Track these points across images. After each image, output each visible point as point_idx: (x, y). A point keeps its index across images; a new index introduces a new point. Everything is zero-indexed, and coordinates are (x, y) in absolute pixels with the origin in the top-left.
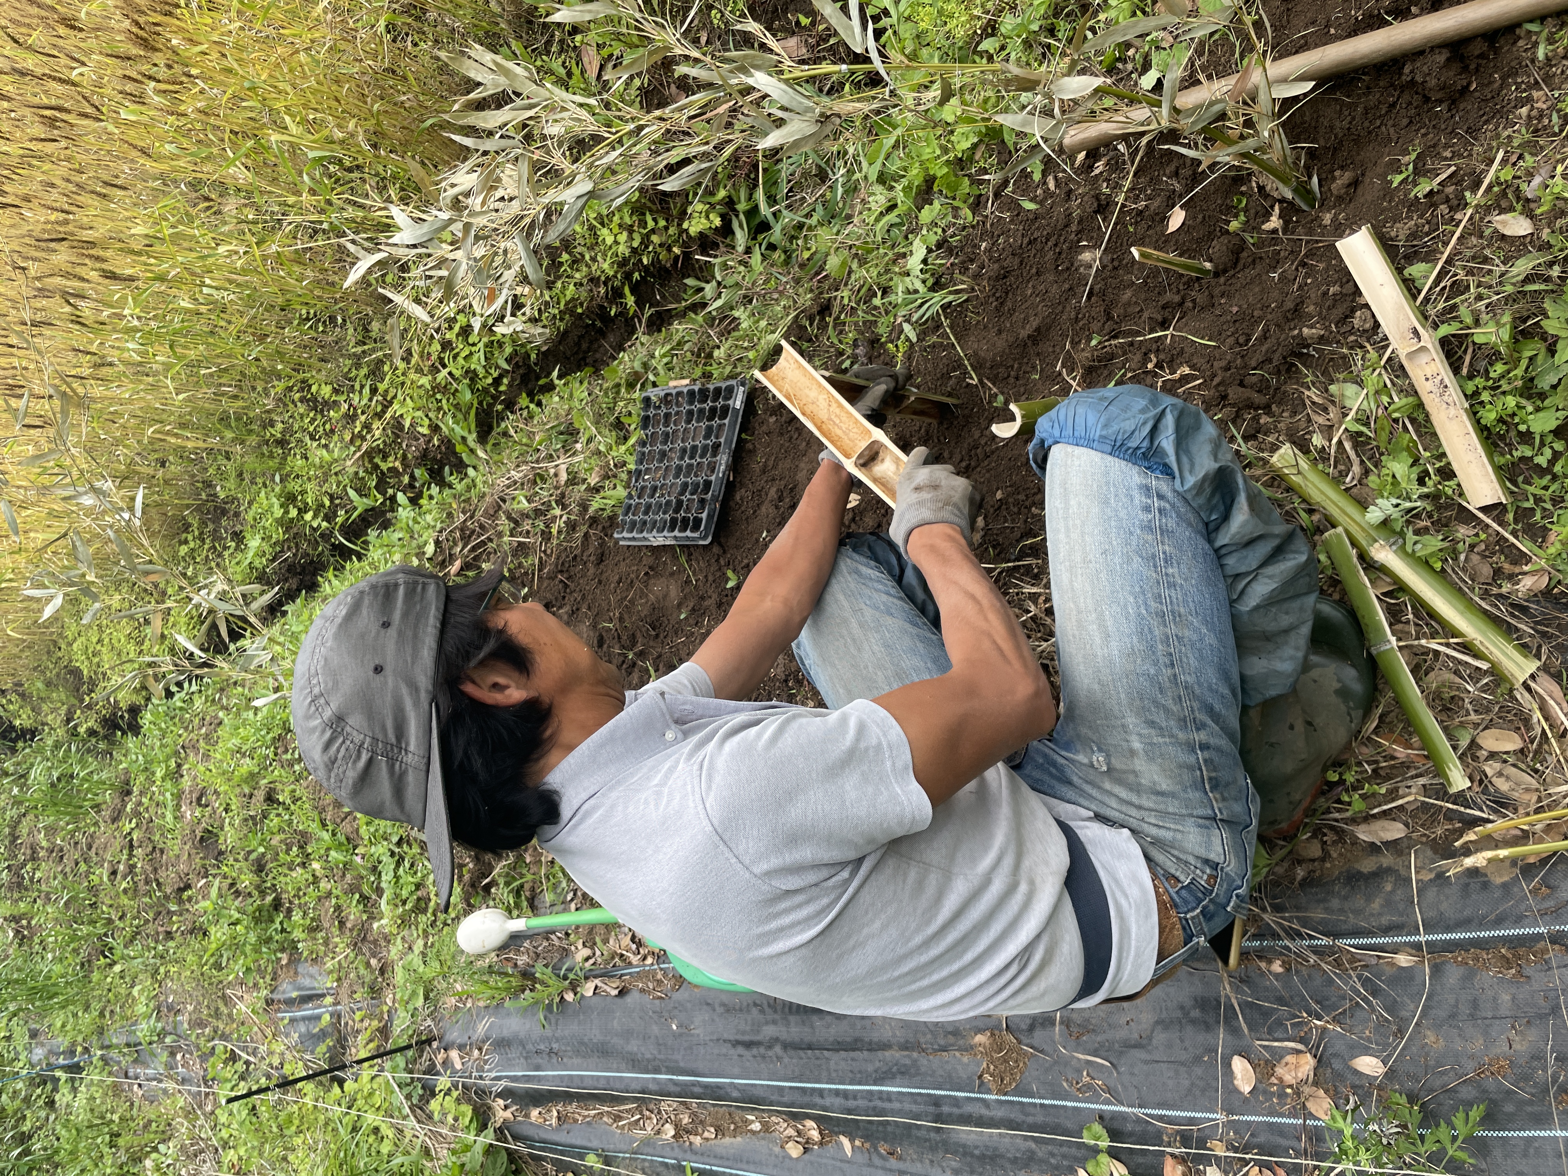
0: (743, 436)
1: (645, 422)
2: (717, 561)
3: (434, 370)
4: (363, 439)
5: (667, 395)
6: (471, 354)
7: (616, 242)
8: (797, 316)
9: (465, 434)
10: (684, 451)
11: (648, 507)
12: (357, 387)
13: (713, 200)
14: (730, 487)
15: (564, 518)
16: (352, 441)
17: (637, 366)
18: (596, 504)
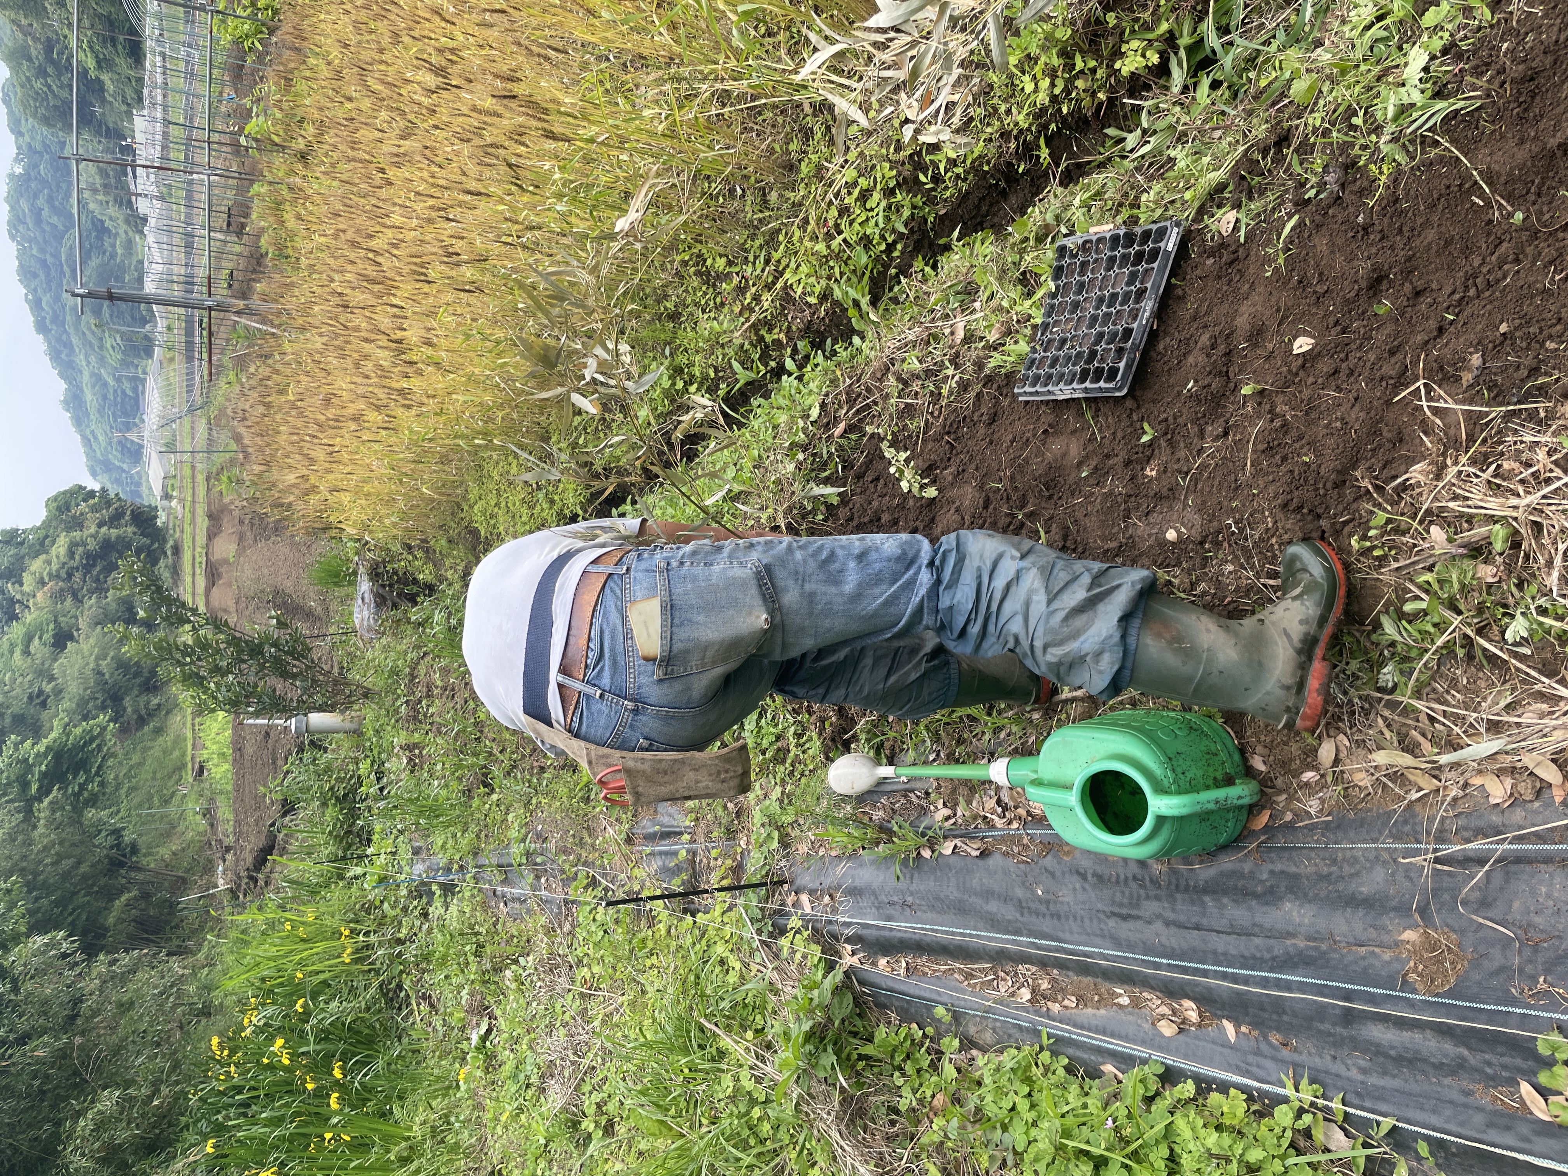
0: (1173, 281)
1: (1058, 273)
2: (1129, 416)
3: (829, 237)
4: (752, 311)
5: (1086, 242)
6: (867, 219)
7: (1036, 90)
8: (1246, 151)
9: (858, 297)
10: (1101, 300)
11: (1055, 360)
12: (751, 258)
13: (1151, 36)
14: (1153, 336)
15: (957, 378)
16: (741, 314)
17: (1050, 218)
18: (995, 360)
